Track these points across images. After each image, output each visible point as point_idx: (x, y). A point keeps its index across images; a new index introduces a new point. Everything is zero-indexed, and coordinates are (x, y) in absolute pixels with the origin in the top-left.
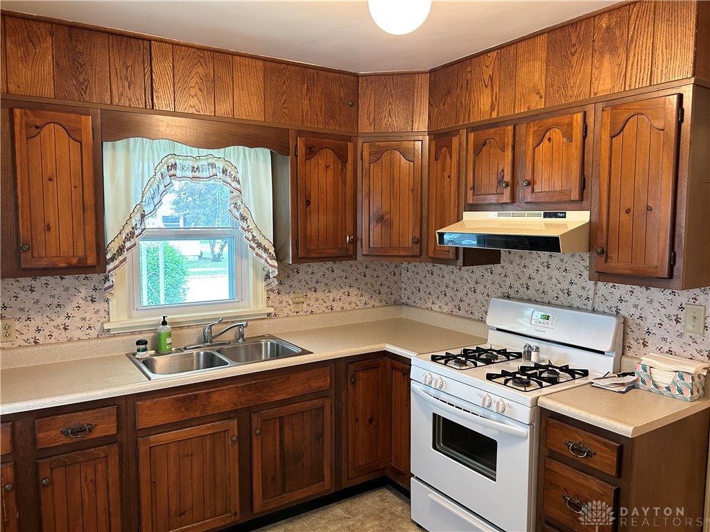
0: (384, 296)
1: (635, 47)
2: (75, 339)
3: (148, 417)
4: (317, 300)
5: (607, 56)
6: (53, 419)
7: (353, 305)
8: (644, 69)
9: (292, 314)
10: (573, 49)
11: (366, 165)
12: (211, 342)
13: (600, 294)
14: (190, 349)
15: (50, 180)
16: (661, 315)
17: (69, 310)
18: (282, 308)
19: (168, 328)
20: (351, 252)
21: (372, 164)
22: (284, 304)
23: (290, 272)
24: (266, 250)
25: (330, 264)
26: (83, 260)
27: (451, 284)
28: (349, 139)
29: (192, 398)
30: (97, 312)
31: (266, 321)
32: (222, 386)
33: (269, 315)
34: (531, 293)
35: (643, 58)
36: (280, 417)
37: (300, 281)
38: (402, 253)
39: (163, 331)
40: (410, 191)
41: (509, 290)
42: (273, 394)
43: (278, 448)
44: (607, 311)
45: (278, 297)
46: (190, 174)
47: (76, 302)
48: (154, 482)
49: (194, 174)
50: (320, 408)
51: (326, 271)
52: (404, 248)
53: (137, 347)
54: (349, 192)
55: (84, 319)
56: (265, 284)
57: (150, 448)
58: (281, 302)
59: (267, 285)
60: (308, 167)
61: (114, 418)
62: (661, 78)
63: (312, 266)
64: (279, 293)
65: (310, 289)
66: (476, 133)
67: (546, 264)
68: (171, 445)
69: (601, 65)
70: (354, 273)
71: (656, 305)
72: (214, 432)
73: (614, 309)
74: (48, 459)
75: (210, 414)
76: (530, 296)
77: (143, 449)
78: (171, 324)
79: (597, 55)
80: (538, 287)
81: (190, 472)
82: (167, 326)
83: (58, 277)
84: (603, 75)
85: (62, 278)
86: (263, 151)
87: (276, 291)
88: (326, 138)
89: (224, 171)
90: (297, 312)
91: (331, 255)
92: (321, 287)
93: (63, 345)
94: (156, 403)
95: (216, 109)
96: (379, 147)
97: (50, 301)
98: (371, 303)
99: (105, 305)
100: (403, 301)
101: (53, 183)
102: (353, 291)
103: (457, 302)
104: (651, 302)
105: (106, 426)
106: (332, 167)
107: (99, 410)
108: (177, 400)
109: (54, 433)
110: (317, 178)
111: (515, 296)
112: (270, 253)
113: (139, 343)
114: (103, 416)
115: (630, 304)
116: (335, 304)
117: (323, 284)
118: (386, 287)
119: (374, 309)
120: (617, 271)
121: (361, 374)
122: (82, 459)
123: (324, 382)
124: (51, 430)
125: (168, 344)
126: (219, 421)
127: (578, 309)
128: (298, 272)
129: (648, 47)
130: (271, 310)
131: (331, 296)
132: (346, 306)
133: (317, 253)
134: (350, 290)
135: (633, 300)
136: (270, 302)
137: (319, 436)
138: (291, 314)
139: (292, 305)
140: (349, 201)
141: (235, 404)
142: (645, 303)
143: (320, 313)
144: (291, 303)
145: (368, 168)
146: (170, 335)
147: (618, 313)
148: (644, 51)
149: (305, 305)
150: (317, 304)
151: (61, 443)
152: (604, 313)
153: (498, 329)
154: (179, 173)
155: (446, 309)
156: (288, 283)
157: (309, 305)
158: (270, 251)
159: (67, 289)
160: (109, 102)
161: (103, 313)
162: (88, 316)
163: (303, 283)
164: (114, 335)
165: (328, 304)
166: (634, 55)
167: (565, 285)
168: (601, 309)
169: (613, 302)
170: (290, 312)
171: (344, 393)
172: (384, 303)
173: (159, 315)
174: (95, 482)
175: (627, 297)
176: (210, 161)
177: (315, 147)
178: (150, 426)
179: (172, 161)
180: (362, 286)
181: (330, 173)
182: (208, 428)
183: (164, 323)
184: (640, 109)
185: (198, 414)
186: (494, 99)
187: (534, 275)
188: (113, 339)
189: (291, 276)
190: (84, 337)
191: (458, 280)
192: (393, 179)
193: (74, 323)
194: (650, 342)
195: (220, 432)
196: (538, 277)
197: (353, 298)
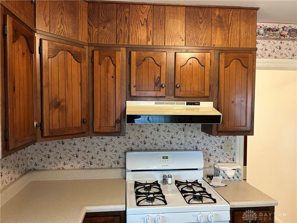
0: (20, 168)
1: (232, 29)
5: (219, 29)
7: (4, 183)
8: (237, 40)
10: (201, 20)
13: (188, 141)
16: (215, 147)
21: (50, 59)
27: (83, 148)
34: (147, 146)
35: (236, 34)
38: (75, 132)
40: (79, 84)
41: (132, 146)
44: (192, 148)
52: (76, 128)
62: (244, 46)
66: (138, 52)
67: (156, 129)
69: (216, 32)
71: (213, 142)
73: (195, 147)
76: (146, 148)
79: (213, 27)
80: (152, 141)
84: (217, 37)
96: (56, 46)
98: (14, 176)
100: (29, 168)
102: (4, 171)
103: (88, 160)
104: (211, 141)
111: (137, 149)
115: (202, 144)
120: (229, 130)
127: (177, 150)
129: (237, 30)
133: (20, 141)
134: (2, 171)
135: (203, 142)
142: (208, 142)
145: (47, 61)
147: (196, 149)
148: (236, 32)
152: (190, 150)
153: (132, 171)
155: (78, 166)
166: (232, 32)
167: (169, 139)
168: (188, 148)
169: (194, 144)
175: (201, 141)
180: (9, 164)
184: (238, 57)
186: (149, 34)
187: (149, 136)
191: (89, 145)
192: (67, 74)
194: (211, 159)
196: (151, 137)
197: (5, 177)
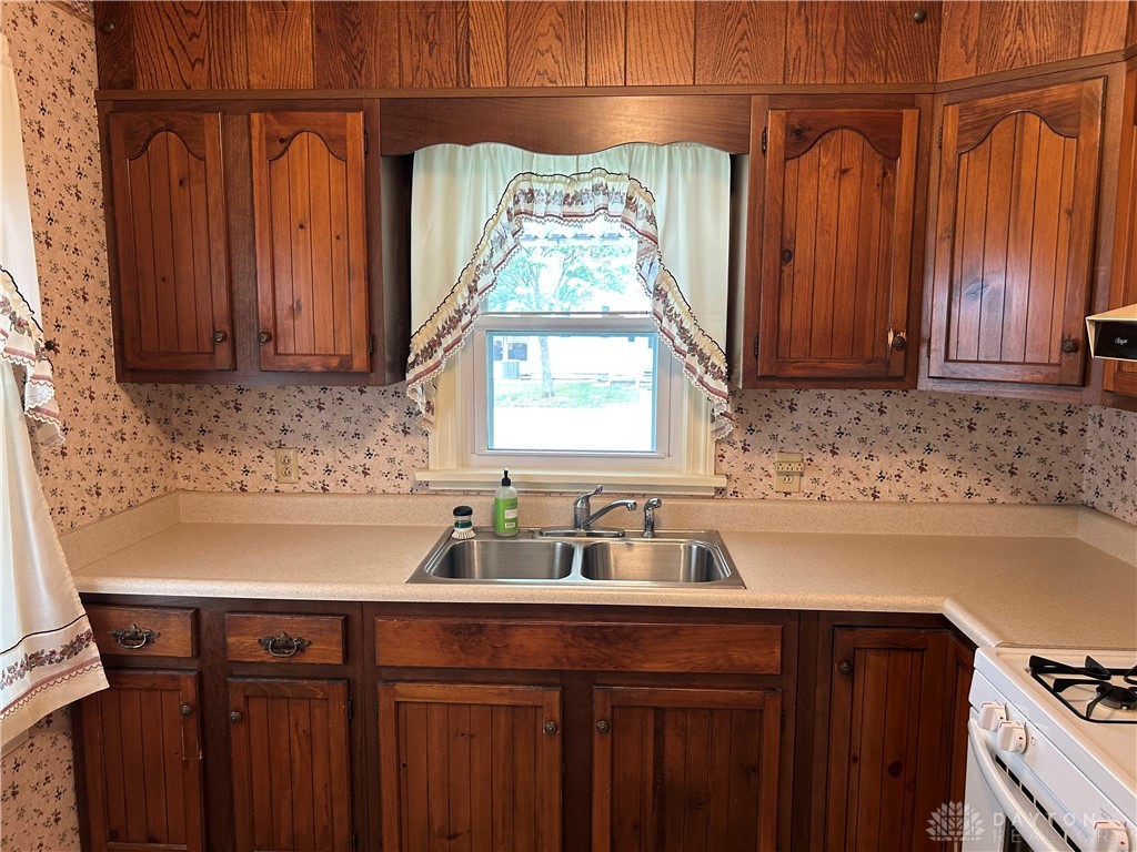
0: (1025, 482)
2: (379, 491)
3: (397, 648)
4: (838, 472)
6: (248, 618)
7: (934, 493)
9: (776, 496)
11: (950, 158)
12: (587, 527)
14: (547, 535)
15: (302, 227)
17: (371, 442)
18: (752, 481)
19: (512, 492)
20: (897, 370)
21: (965, 157)
22: (757, 472)
23: (774, 407)
24: (703, 358)
25: (874, 396)
26: (346, 360)
28: (910, 101)
29: (474, 629)
30: (411, 451)
31: (711, 503)
32: (535, 618)
33: (720, 491)
36: (656, 708)
37: (796, 428)
39: (501, 497)
40: (1064, 216)
42: (640, 657)
43: (650, 769)
45: (743, 457)
46: (556, 209)
47: (381, 431)
48: (404, 765)
49: (567, 209)
50: (754, 711)
51: (863, 410)
53: (454, 519)
54: (900, 227)
55: (392, 460)
56: (712, 427)
57: (398, 703)
58: (751, 468)
59: (717, 431)
60: (790, 176)
61: (338, 637)
63: (828, 397)
64: (745, 450)
65: (821, 448)
68: (435, 707)
70: (941, 419)
72: (512, 702)
74: (241, 680)
75: (507, 667)
77: (385, 703)
78: (517, 484)
81: (467, 766)
82: (511, 488)
83: (356, 388)
85: (362, 392)
86: (713, 154)
87: (740, 445)
88: (840, 107)
89: (630, 202)
90: (786, 494)
91: (841, 374)
92: (848, 444)
93: (358, 500)
94: (408, 626)
95: (590, 72)
96: (985, 110)
97: (344, 426)
98: (987, 493)
99: (422, 439)
100: (1082, 498)
101: (306, 232)
102: (936, 462)
105: (325, 649)
106: (856, 171)
107: (315, 618)
108: (445, 628)
109: (250, 641)
110: (813, 198)
112: (714, 366)
113: (458, 511)
114: (321, 630)
116: (883, 487)
117: (853, 440)
118: (1033, 460)
119: (992, 509)
121: (872, 658)
122: (288, 693)
123: (767, 657)
124: (244, 634)
125: (509, 521)
126: (524, 684)
128: (792, 409)
130: (722, 482)
131: (875, 467)
132: (915, 493)
133: (803, 368)
134: (928, 458)
136: (725, 467)
137: (750, 771)
138: (772, 495)
139: (775, 477)
140: (899, 248)
141: (557, 659)
143: (843, 502)
144: (772, 472)
145: (953, 166)
146: (513, 504)
149: (806, 481)
150: (835, 481)
151: (259, 660)
154: (539, 209)
156: (767, 429)
157: (816, 481)
158: (714, 360)
159: (368, 410)
160: (397, 84)
161: (419, 454)
162: (398, 455)
163: (804, 432)
164: (437, 493)
165: (867, 483)
170: (769, 492)
171: (821, 691)
172: (1024, 497)
173: (499, 467)
174: (310, 736)
176: (597, 181)
177: (810, 129)
178: (398, 664)
179: (525, 186)
180: (960, 452)
181: (850, 186)
182: (501, 694)
183: (506, 482)
185: (484, 663)
188: (432, 498)
189: (776, 416)
190: (391, 490)
192: (1018, 188)
193: (378, 465)
195: (528, 706)
197: (934, 477)
